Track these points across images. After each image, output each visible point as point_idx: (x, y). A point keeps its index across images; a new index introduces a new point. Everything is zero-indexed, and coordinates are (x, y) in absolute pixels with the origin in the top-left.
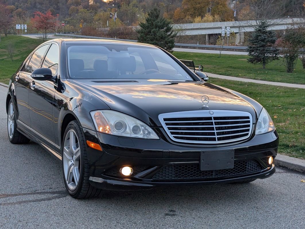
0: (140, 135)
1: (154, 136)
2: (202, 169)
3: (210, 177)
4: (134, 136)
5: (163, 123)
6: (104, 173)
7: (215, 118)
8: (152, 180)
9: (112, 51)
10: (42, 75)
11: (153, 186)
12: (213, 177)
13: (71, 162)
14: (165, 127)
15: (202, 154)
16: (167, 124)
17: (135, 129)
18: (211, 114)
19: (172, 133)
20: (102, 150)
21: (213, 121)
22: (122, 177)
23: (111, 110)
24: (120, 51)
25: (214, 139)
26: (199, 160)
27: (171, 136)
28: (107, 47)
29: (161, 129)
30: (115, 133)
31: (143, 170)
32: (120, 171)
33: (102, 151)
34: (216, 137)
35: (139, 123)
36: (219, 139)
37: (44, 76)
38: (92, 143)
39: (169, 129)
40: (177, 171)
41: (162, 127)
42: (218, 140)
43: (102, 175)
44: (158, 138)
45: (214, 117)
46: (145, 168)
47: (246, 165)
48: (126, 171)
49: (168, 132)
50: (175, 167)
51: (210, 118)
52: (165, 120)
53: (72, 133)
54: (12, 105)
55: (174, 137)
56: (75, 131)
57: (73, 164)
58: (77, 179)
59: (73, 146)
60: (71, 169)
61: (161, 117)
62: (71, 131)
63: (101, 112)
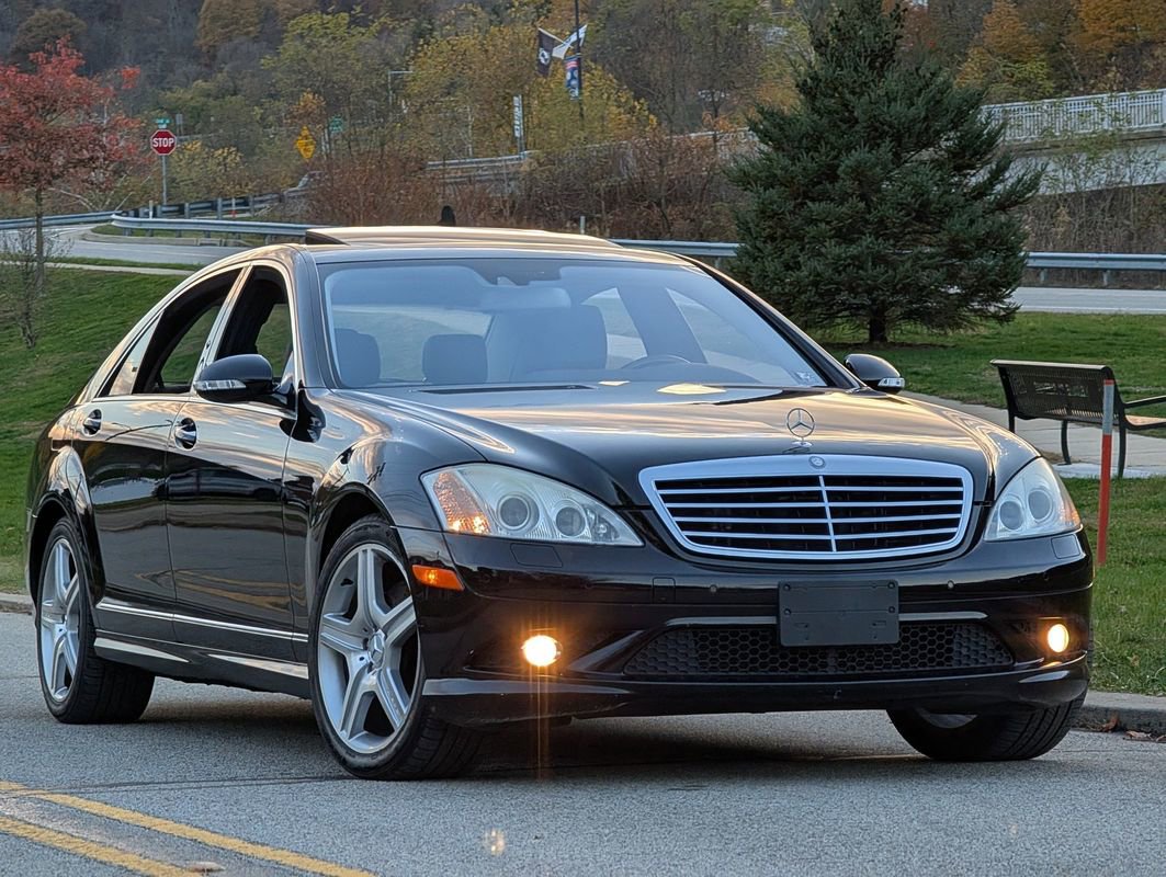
0: (585, 536)
1: (628, 537)
2: (786, 641)
3: (819, 674)
4: (560, 537)
5: (654, 496)
6: (470, 662)
7: (830, 480)
8: (623, 674)
9: (496, 283)
10: (235, 382)
11: (627, 692)
12: (831, 672)
13: (362, 659)
14: (662, 509)
15: (782, 595)
16: (666, 498)
17: (566, 518)
18: (815, 467)
19: (684, 526)
20: (462, 589)
21: (823, 488)
23: (487, 462)
24: (526, 284)
25: (825, 546)
26: (776, 612)
27: (682, 537)
28: (472, 268)
29: (647, 513)
30: (503, 532)
33: (460, 592)
34: (833, 538)
35: (579, 499)
36: (842, 546)
37: (245, 383)
38: (430, 572)
39: (674, 512)
40: (703, 647)
41: (650, 507)
42: (838, 550)
43: (464, 667)
44: (640, 544)
45: (825, 477)
47: (950, 642)
49: (671, 523)
50: (695, 635)
51: (813, 480)
52: (660, 485)
53: (370, 556)
54: (61, 548)
55: (693, 539)
56: (388, 545)
57: (370, 667)
58: (398, 711)
59: (374, 602)
60: (370, 681)
61: (648, 479)
62: (365, 551)
63: (454, 471)
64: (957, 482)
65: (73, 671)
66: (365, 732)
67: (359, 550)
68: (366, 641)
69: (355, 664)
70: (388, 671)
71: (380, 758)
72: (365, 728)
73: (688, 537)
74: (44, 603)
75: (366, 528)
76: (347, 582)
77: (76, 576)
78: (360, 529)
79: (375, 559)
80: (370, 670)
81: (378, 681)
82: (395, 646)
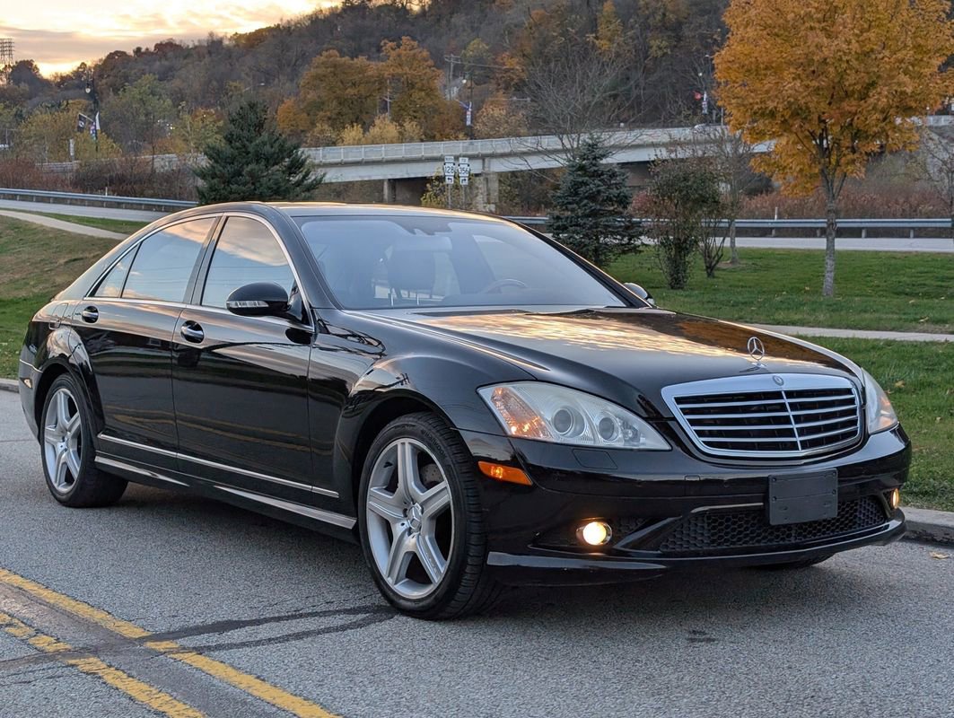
0: (618, 441)
1: (651, 439)
2: (776, 518)
3: (787, 542)
4: (601, 442)
5: (676, 410)
6: (535, 542)
7: (790, 394)
8: (659, 552)
9: (414, 233)
11: (664, 567)
12: (793, 542)
13: (403, 524)
14: (683, 420)
15: (772, 485)
16: (685, 412)
17: (607, 427)
18: (779, 384)
19: (700, 433)
20: (530, 483)
21: (787, 401)
22: (582, 549)
23: (537, 380)
24: (433, 234)
25: (793, 446)
26: (766, 499)
27: (699, 441)
29: (671, 423)
30: (554, 436)
31: (635, 529)
32: (578, 535)
33: (529, 486)
34: (798, 439)
35: (613, 410)
36: (805, 445)
37: (267, 302)
38: (496, 468)
39: (693, 422)
40: (714, 528)
41: (674, 419)
42: (803, 448)
43: (529, 546)
44: (668, 447)
45: (786, 392)
46: (639, 525)
47: (856, 510)
48: (595, 533)
49: (690, 430)
50: (709, 518)
51: (777, 395)
52: (679, 400)
53: (408, 448)
54: (63, 394)
55: (708, 444)
56: (422, 440)
57: (410, 531)
58: (437, 568)
59: (413, 483)
60: (410, 543)
61: (669, 394)
62: (403, 444)
63: (509, 387)
64: (848, 391)
65: (76, 476)
66: (407, 580)
67: (398, 442)
68: (405, 510)
69: (398, 530)
70: (427, 538)
71: (421, 604)
72: (407, 576)
73: (704, 442)
74: (47, 428)
75: (403, 426)
76: (388, 464)
77: (77, 414)
78: (398, 426)
79: (412, 450)
80: (410, 534)
81: (419, 542)
82: (432, 518)
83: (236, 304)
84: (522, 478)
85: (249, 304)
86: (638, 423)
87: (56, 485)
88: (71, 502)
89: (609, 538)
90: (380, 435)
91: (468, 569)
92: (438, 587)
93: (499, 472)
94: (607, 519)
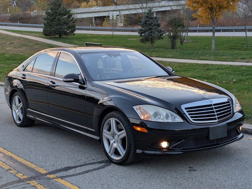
0: (170, 120)
1: (179, 119)
2: (211, 139)
3: (214, 144)
4: (166, 121)
5: (185, 111)
6: (149, 147)
8: (181, 149)
9: (111, 57)
10: (72, 79)
11: (182, 153)
12: (215, 143)
13: (113, 140)
14: (187, 114)
15: (210, 129)
16: (188, 112)
17: (167, 116)
18: (211, 102)
19: (192, 117)
20: (147, 132)
21: (213, 107)
22: (161, 149)
23: (148, 104)
24: (116, 57)
25: (215, 119)
27: (191, 119)
29: (184, 115)
30: (153, 120)
31: (175, 143)
32: (160, 145)
34: (217, 117)
35: (168, 111)
38: (138, 128)
39: (190, 114)
40: (195, 141)
42: (218, 119)
43: (147, 148)
44: (183, 121)
45: (213, 104)
46: (176, 142)
47: (231, 133)
48: (164, 144)
49: (189, 117)
50: (194, 139)
51: (211, 105)
52: (186, 109)
53: (114, 121)
54: (17, 97)
55: (193, 120)
56: (118, 119)
57: (115, 142)
58: (123, 152)
59: (115, 130)
60: (115, 145)
61: (183, 107)
62: (112, 119)
63: (141, 106)
64: (229, 102)
65: (22, 119)
67: (111, 119)
68: (113, 137)
69: (112, 142)
70: (120, 145)
71: (118, 161)
72: (114, 153)
73: (193, 119)
74: (13, 106)
75: (112, 115)
76: (108, 124)
77: (21, 103)
78: (111, 115)
79: (115, 121)
80: (115, 143)
81: (117, 145)
82: (121, 139)
83: (65, 80)
84: (145, 131)
85: (69, 80)
86: (175, 115)
87: (16, 121)
88: (21, 126)
89: (168, 146)
90: (106, 116)
91: (131, 153)
92: (123, 158)
93: (139, 129)
94: (168, 141)
